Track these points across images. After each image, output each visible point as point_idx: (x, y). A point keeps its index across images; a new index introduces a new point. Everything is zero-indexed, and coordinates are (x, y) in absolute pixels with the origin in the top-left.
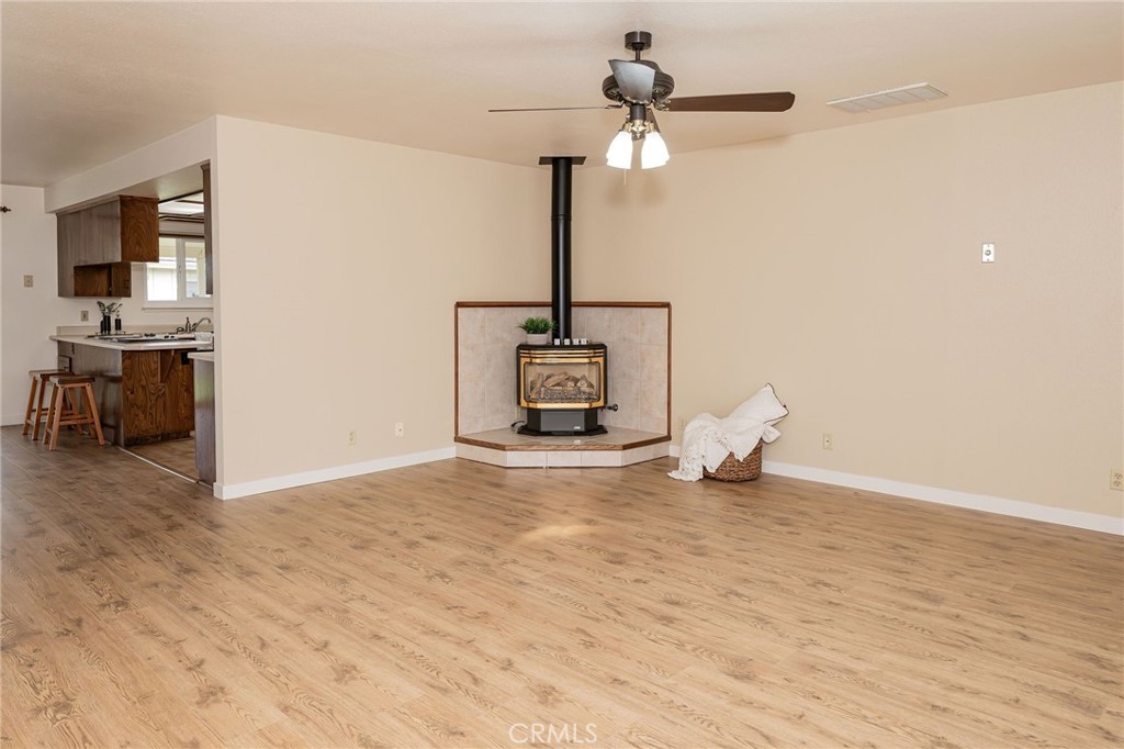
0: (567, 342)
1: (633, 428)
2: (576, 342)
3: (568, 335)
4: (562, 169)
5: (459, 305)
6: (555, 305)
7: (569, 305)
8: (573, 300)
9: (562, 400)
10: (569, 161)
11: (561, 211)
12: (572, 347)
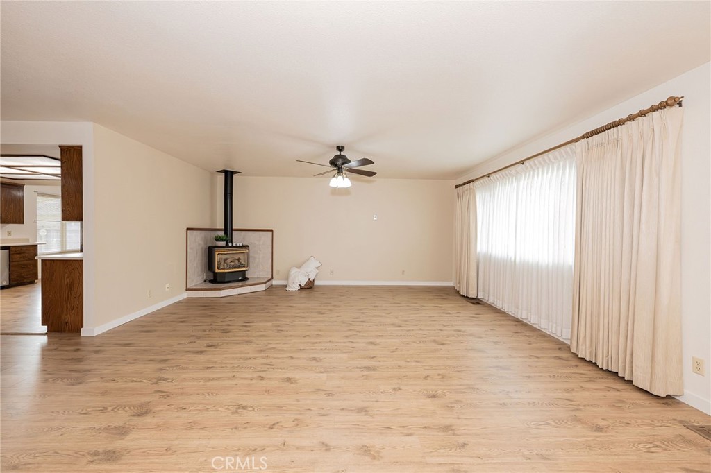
0: (230, 245)
1: (256, 276)
2: (234, 245)
3: (232, 242)
4: (229, 175)
5: (188, 229)
6: (225, 230)
7: (232, 230)
8: (234, 228)
9: (235, 268)
10: (232, 173)
11: (229, 192)
12: (232, 247)
